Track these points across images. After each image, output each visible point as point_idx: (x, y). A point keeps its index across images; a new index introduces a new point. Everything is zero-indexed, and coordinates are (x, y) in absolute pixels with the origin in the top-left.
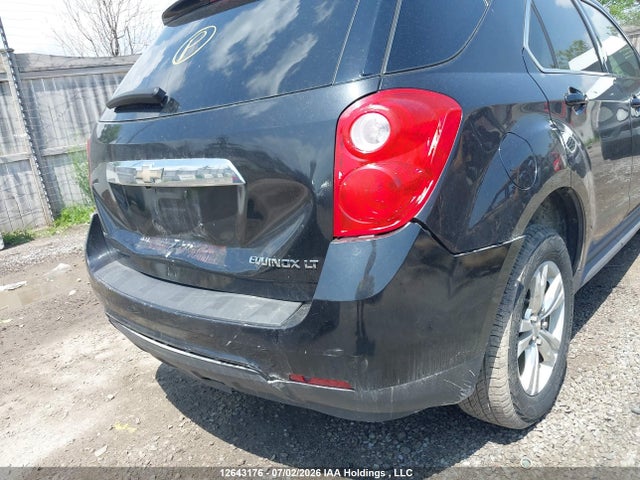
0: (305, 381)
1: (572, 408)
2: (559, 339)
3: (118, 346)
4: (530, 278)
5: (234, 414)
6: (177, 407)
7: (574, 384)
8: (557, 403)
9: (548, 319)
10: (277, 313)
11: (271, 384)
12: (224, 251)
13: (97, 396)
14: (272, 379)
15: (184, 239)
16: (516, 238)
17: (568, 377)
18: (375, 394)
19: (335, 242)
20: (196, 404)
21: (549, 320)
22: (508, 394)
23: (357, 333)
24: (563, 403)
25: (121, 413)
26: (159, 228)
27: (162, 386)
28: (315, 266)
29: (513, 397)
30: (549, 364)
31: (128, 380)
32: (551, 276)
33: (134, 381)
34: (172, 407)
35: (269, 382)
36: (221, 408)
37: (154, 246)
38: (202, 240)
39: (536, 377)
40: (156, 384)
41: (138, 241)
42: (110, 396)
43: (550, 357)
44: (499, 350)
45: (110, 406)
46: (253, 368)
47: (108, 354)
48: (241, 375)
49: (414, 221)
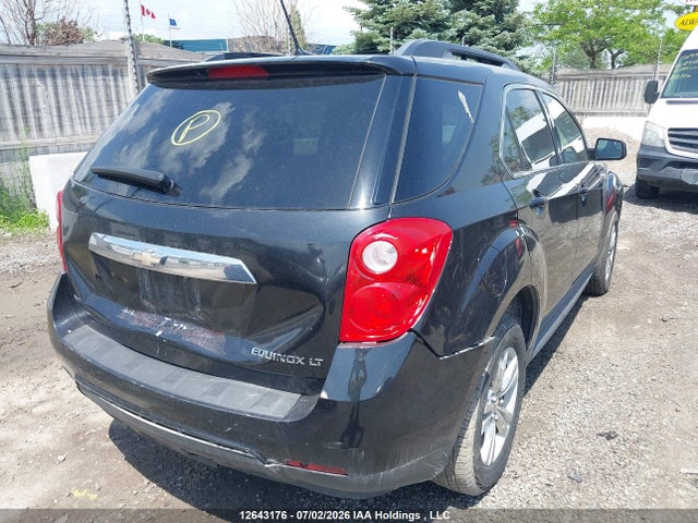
0: (302, 466)
1: (519, 473)
2: (512, 412)
3: (58, 398)
4: (495, 366)
5: (203, 478)
6: (139, 470)
7: (521, 450)
8: (506, 469)
9: (503, 397)
10: (278, 405)
11: (267, 469)
12: (222, 337)
13: (45, 458)
14: (269, 463)
15: (176, 318)
16: (488, 339)
17: (515, 443)
18: (366, 479)
19: (342, 346)
20: (160, 467)
21: (505, 398)
22: (471, 469)
23: (351, 416)
24: (512, 468)
25: (77, 477)
26: (146, 303)
27: (119, 446)
28: (319, 364)
29: (475, 471)
30: (502, 435)
31: (78, 438)
32: (510, 359)
33: (84, 440)
34: (134, 470)
35: (267, 466)
36: (187, 472)
37: (140, 321)
38: (198, 323)
39: (492, 448)
40: (111, 444)
41: (120, 313)
42: (61, 458)
43: (504, 430)
44: (467, 432)
45: (61, 469)
46: (252, 453)
47: (48, 406)
48: (237, 457)
49: (410, 330)
